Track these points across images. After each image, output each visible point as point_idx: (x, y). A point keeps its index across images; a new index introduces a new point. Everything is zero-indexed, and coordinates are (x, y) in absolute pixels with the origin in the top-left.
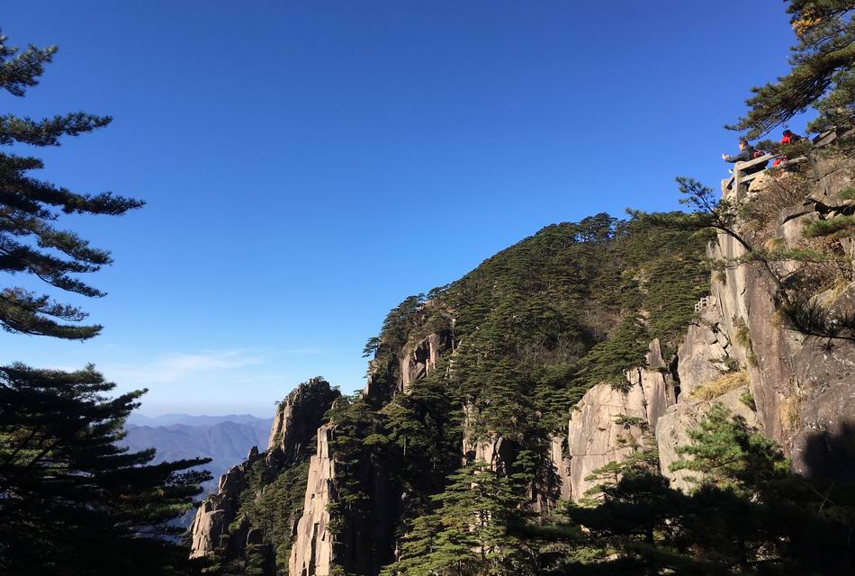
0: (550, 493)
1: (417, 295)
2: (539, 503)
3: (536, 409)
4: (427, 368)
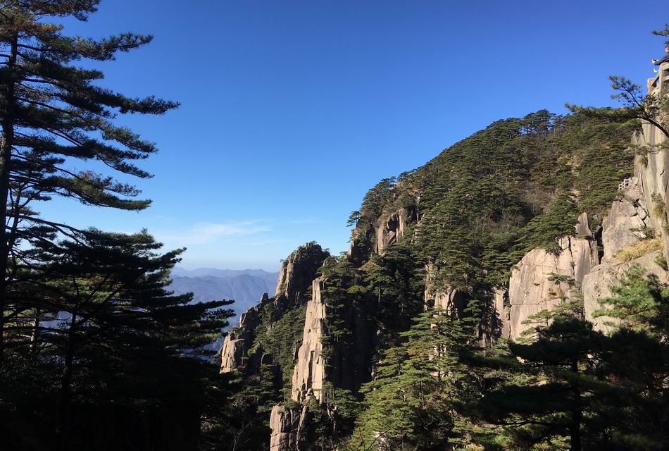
0: (493, 333)
1: (390, 178)
2: (484, 340)
3: (484, 268)
4: (397, 235)
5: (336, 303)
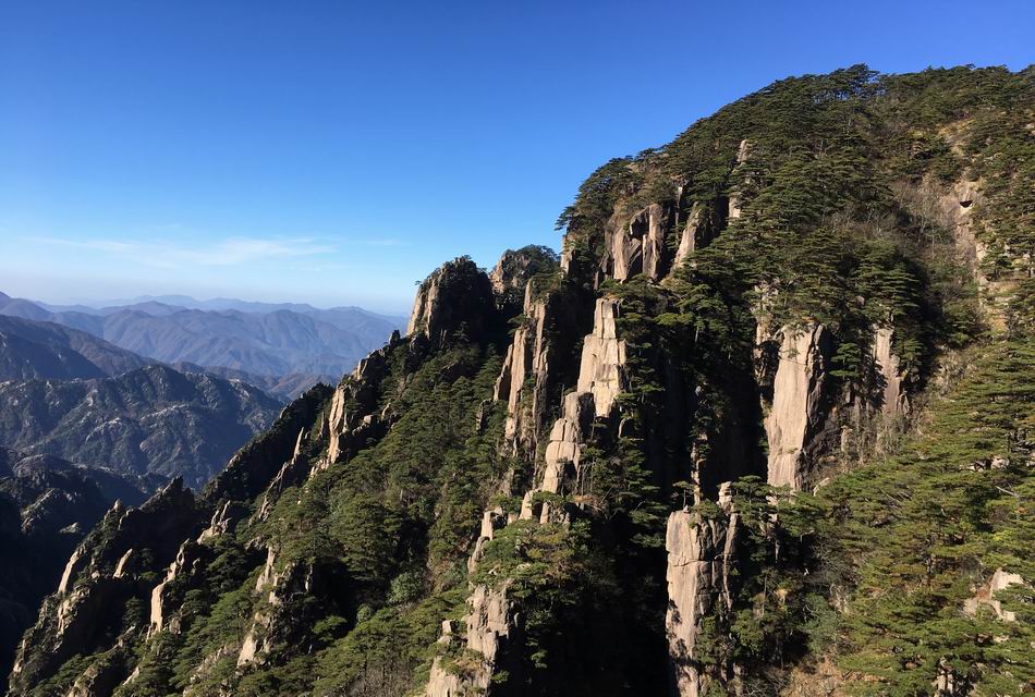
0: (869, 396)
2: (856, 407)
3: (858, 294)
4: (644, 245)
5: (638, 341)
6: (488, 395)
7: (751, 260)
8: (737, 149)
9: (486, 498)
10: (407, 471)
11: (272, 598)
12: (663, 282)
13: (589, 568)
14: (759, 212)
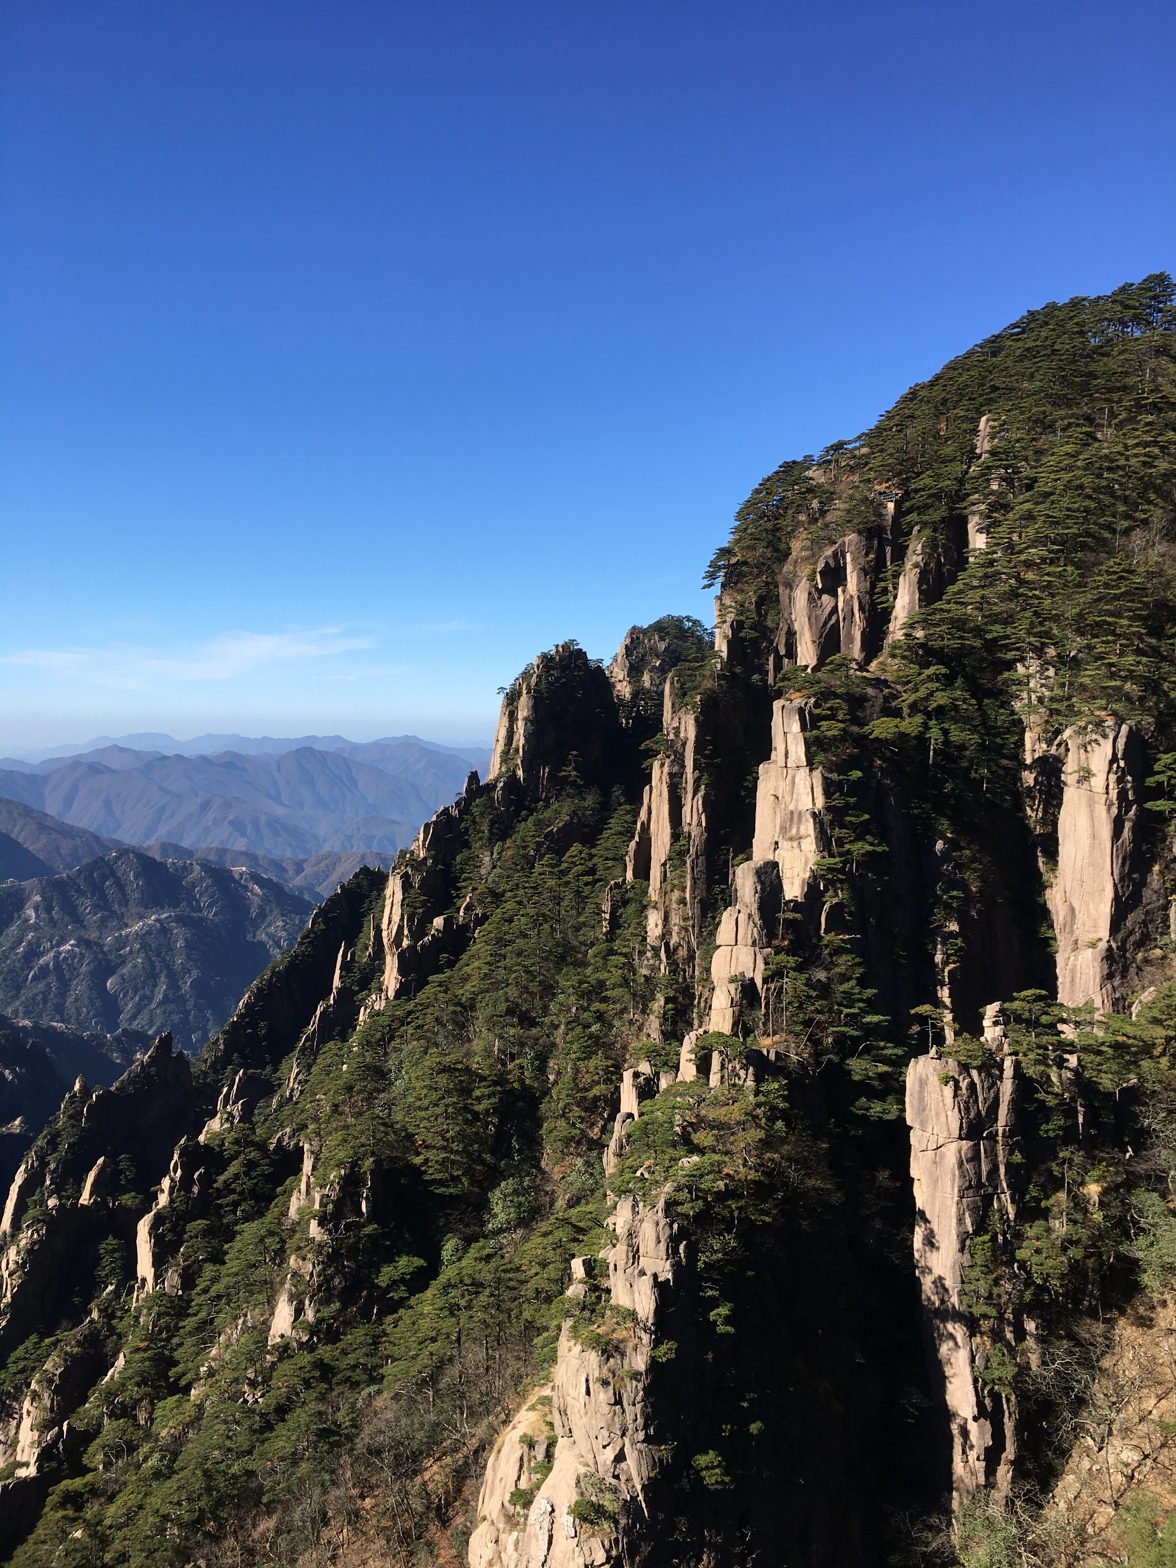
4: (841, 604)
5: (841, 768)
6: (618, 871)
7: (1008, 620)
8: (975, 431)
9: (625, 1048)
10: (503, 1007)
11: (314, 1230)
12: (873, 666)
13: (789, 1159)
14: (1015, 537)
